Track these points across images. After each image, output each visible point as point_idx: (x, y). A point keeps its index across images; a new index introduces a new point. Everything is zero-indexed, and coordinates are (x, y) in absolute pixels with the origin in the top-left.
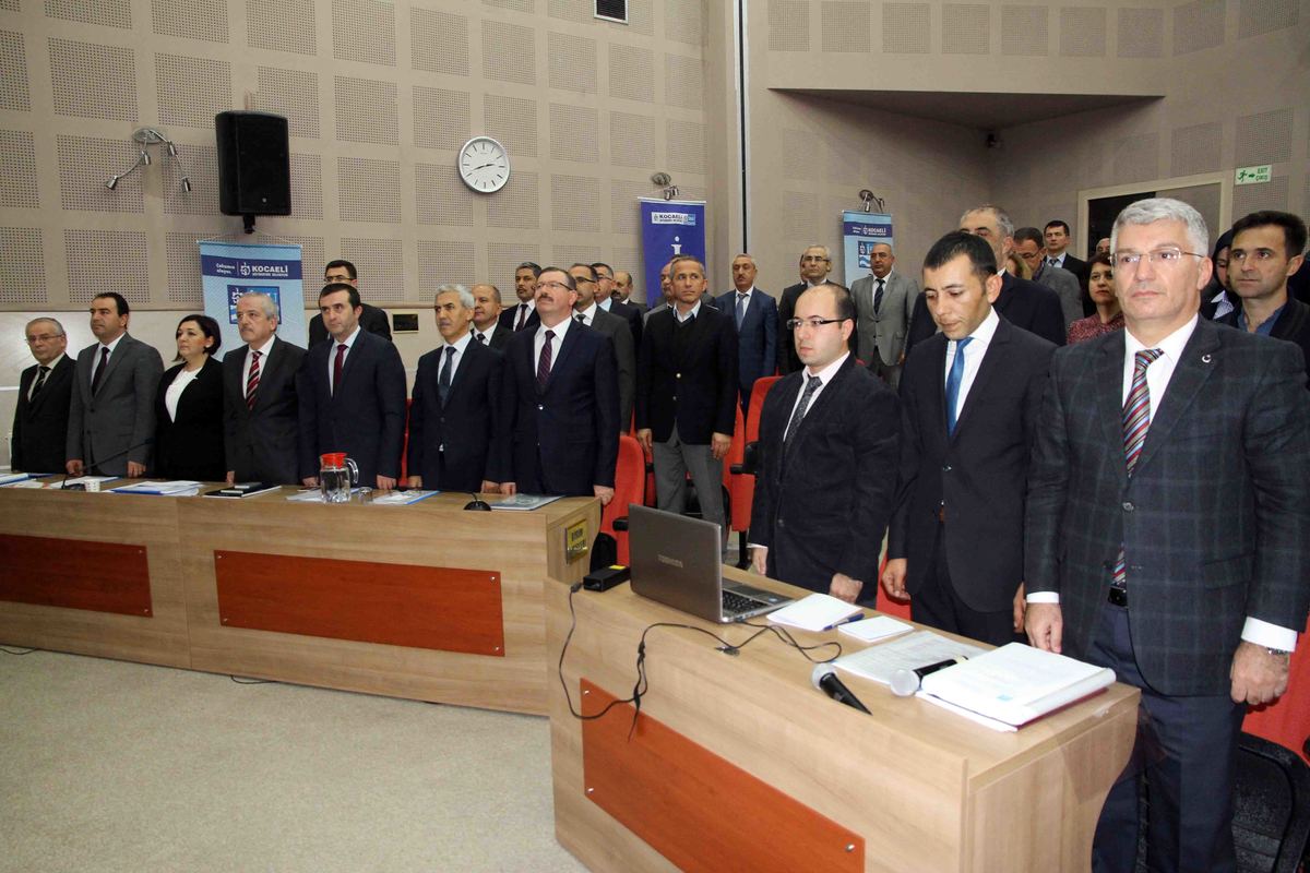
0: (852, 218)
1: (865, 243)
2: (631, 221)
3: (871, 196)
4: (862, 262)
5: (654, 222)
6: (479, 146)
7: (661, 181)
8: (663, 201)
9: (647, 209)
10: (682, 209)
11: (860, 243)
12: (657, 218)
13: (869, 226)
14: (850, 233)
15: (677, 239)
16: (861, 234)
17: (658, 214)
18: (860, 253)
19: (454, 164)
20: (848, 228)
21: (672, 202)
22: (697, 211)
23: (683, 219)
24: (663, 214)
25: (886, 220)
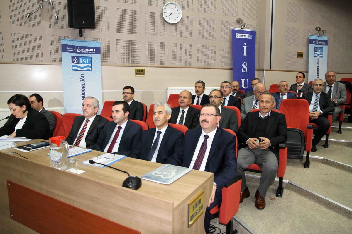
0: (313, 37)
1: (317, 48)
2: (228, 37)
3: (320, 30)
4: (316, 55)
5: (236, 37)
6: (170, 5)
7: (239, 22)
8: (240, 29)
9: (234, 32)
10: (247, 32)
11: (315, 47)
12: (238, 36)
13: (319, 41)
14: (312, 43)
15: (245, 44)
16: (316, 44)
17: (238, 34)
18: (315, 51)
19: (161, 12)
20: (310, 42)
21: (244, 30)
22: (253, 34)
23: (248, 36)
24: (240, 34)
25: (326, 39)
